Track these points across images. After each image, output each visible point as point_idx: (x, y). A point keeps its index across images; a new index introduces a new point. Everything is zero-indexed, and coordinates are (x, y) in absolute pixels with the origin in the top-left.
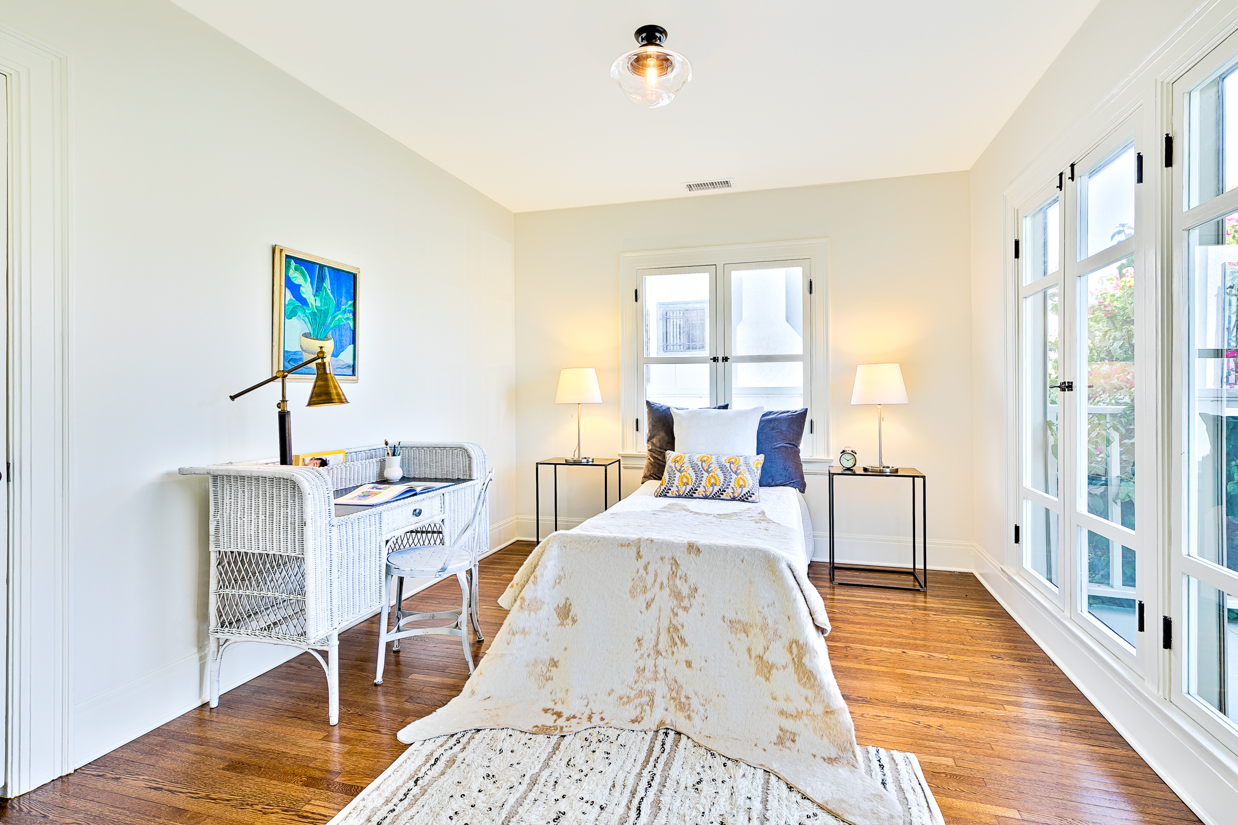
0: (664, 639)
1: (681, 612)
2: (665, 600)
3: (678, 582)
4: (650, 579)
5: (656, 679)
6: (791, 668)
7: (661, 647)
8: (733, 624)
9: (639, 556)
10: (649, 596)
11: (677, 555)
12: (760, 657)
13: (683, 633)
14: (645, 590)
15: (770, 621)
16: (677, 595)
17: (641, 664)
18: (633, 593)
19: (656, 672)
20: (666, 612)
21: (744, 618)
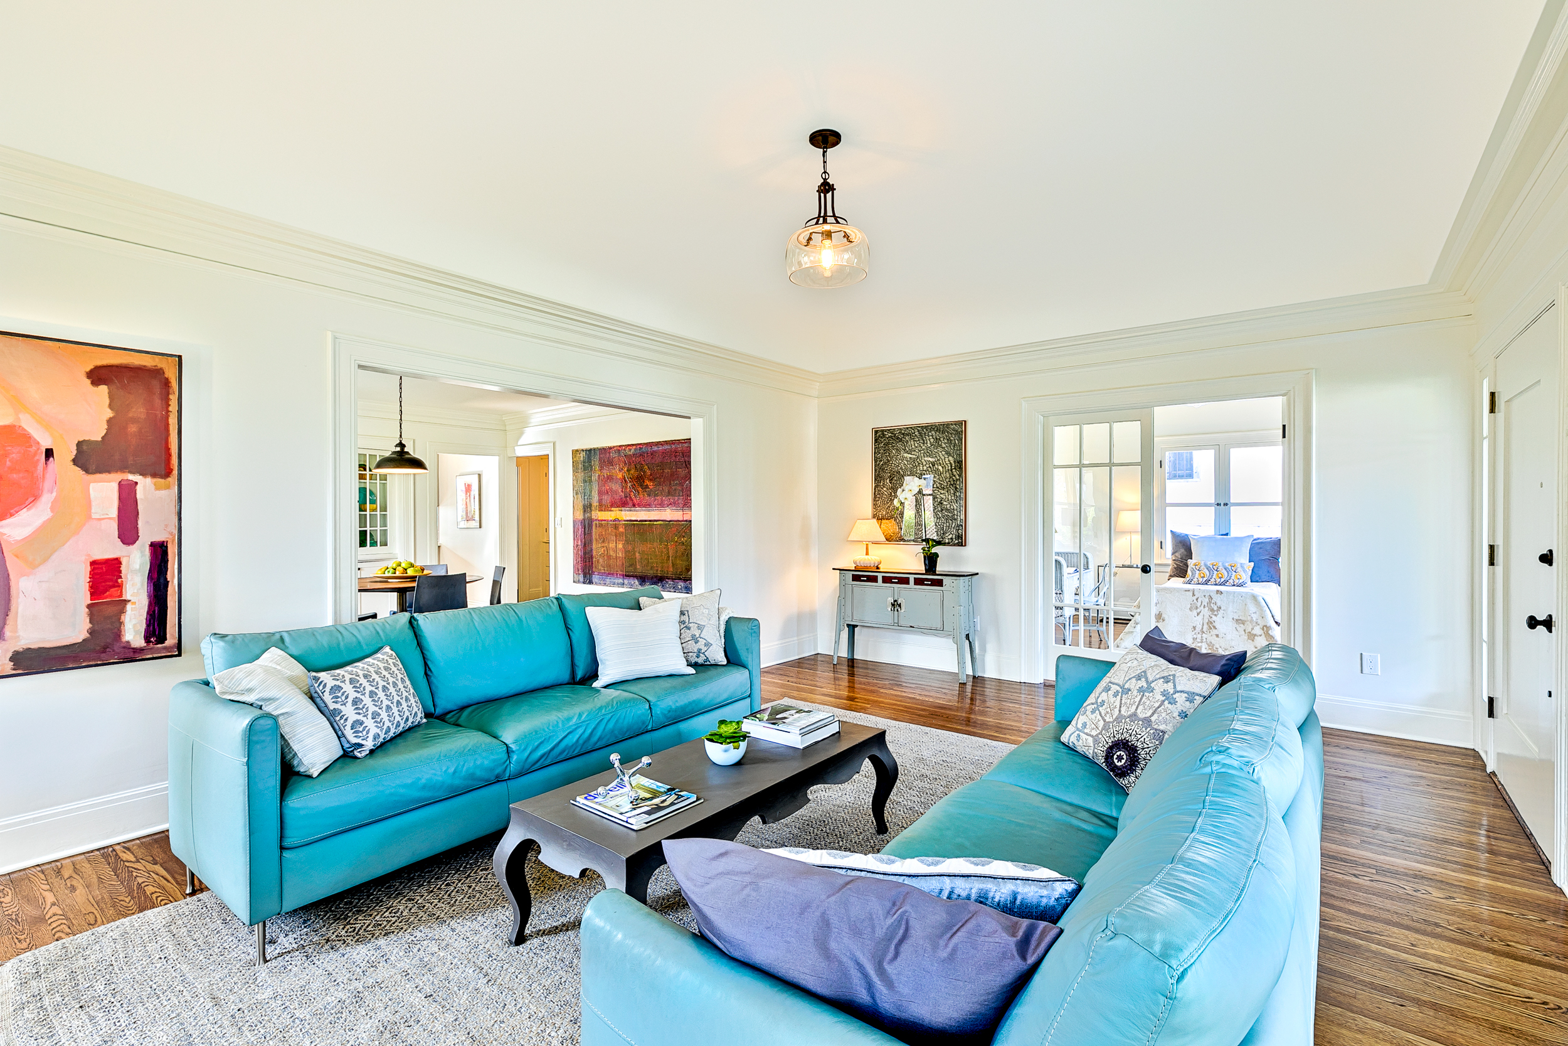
0: (1206, 626)
1: (1213, 616)
2: (1206, 612)
3: (1212, 605)
4: (1199, 604)
5: (1202, 642)
6: (1263, 635)
7: (1204, 630)
8: (1238, 621)
9: (1194, 595)
10: (1198, 610)
11: (1212, 594)
12: (1250, 632)
13: (1214, 624)
14: (1197, 608)
15: (1254, 619)
16: (1212, 610)
17: (1195, 636)
18: (1191, 609)
19: (1202, 640)
20: (1207, 616)
21: (1243, 618)
